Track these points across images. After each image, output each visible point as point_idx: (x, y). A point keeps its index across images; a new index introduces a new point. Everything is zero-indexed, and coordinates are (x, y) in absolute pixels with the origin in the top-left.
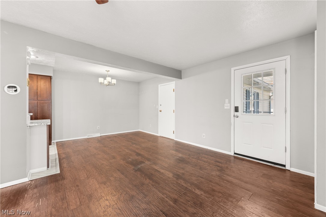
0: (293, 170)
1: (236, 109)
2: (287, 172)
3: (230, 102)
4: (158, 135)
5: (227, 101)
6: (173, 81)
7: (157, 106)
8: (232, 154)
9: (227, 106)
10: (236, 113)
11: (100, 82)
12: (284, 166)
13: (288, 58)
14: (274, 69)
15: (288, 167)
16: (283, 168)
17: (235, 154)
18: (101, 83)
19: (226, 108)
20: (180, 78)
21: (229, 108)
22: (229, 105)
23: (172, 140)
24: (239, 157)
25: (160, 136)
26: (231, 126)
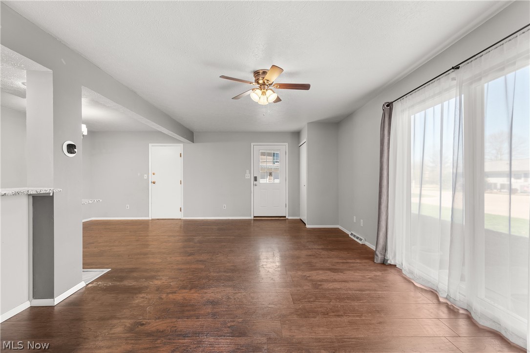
0: (290, 218)
1: (255, 179)
3: (250, 173)
5: (248, 171)
6: (181, 142)
7: (146, 175)
8: (252, 218)
9: (247, 176)
10: (255, 182)
12: (285, 217)
13: (287, 144)
14: (279, 150)
15: (287, 217)
16: (285, 219)
17: (254, 217)
19: (246, 178)
20: (193, 141)
21: (249, 177)
22: (249, 175)
23: (177, 219)
24: (258, 219)
25: (152, 220)
26: (251, 193)
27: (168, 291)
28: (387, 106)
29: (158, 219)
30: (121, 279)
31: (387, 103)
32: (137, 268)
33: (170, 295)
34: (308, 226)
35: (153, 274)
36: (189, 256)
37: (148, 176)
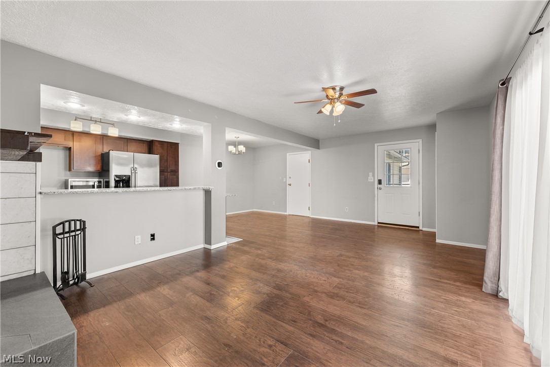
0: (424, 229)
1: (380, 182)
2: (421, 232)
3: (374, 176)
4: (287, 213)
5: (371, 174)
6: (308, 150)
7: (285, 179)
8: (376, 223)
9: (370, 179)
10: (380, 186)
11: (229, 150)
12: (418, 227)
13: (420, 141)
14: (410, 148)
15: (421, 228)
16: (418, 229)
18: (231, 152)
19: (369, 181)
20: (318, 148)
21: (372, 181)
22: (373, 178)
23: (306, 217)
24: (382, 226)
25: (289, 215)
26: (374, 197)
27: (261, 257)
28: (503, 84)
29: (293, 215)
30: (244, 245)
31: (502, 80)
32: (255, 242)
33: (260, 260)
34: (438, 241)
35: (261, 247)
36: (290, 242)
37: (286, 181)
